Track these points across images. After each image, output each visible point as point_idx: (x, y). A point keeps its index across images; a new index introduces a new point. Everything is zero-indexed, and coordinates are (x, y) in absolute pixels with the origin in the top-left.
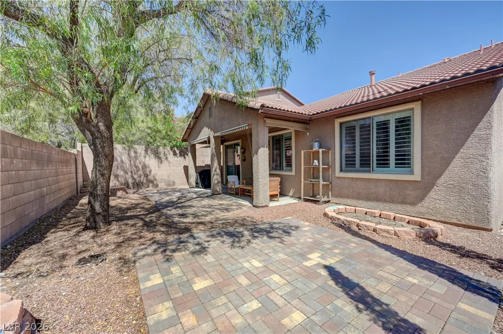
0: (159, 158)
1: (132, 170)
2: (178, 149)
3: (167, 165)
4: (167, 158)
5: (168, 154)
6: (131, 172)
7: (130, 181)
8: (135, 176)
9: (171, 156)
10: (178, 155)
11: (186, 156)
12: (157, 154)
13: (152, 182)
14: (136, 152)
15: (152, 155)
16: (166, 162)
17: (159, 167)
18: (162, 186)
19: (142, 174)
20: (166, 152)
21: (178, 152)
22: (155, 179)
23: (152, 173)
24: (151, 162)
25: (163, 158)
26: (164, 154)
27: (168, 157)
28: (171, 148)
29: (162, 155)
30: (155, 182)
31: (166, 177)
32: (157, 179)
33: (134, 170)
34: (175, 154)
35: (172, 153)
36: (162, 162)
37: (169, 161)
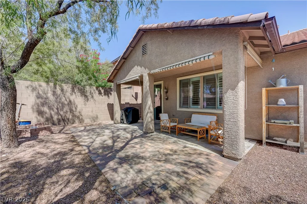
0: (86, 96)
1: (58, 106)
2: (102, 89)
3: (93, 102)
4: (92, 97)
5: (94, 93)
6: (57, 109)
7: (55, 118)
8: (62, 113)
9: (96, 95)
10: (103, 94)
11: (109, 95)
12: (83, 93)
13: (78, 118)
14: (62, 90)
15: (79, 93)
16: (92, 100)
17: (85, 104)
18: (87, 121)
19: (68, 110)
20: (92, 91)
21: (102, 91)
22: (81, 115)
23: (78, 110)
24: (78, 99)
25: (89, 97)
26: (90, 92)
27: (94, 95)
28: (97, 88)
29: (88, 94)
30: (81, 117)
31: (90, 114)
32: (83, 115)
33: (60, 106)
34: (100, 93)
35: (97, 92)
36: (88, 99)
37: (94, 99)
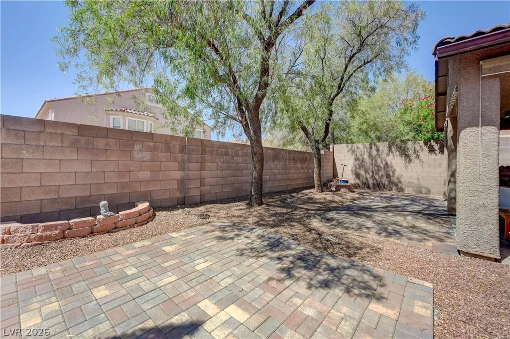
0: (407, 156)
1: (374, 169)
2: (437, 143)
3: (419, 165)
4: (418, 156)
5: (420, 151)
6: (373, 172)
7: (371, 181)
8: (377, 177)
9: (425, 154)
10: (437, 152)
12: (404, 152)
13: (396, 185)
14: (378, 150)
15: (398, 153)
16: (417, 161)
17: (406, 167)
18: (409, 191)
19: (384, 174)
20: (418, 148)
21: (436, 147)
22: (400, 182)
23: (397, 174)
24: (396, 161)
25: (413, 157)
26: (415, 150)
27: (421, 154)
28: (426, 143)
29: (411, 152)
30: (400, 185)
31: (415, 181)
32: (402, 182)
33: (375, 169)
34: (432, 150)
35: (426, 149)
36: (410, 161)
37: (421, 160)
